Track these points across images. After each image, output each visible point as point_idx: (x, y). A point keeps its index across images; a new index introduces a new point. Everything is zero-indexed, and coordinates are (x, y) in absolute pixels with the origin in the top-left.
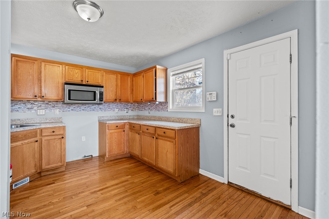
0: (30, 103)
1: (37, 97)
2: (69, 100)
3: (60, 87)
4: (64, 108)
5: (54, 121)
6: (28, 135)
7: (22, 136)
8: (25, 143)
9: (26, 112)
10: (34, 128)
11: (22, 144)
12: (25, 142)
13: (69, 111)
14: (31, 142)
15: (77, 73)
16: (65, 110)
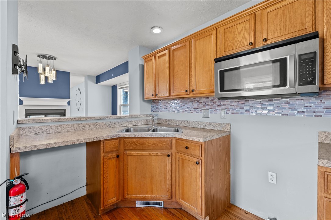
0: (196, 102)
1: (188, 93)
2: (221, 91)
3: (212, 70)
4: (233, 107)
5: (219, 129)
6: (157, 145)
7: (149, 143)
8: (153, 154)
9: (193, 113)
10: (166, 137)
11: (149, 154)
12: (153, 152)
13: (242, 113)
14: (161, 155)
15: (242, 30)
16: (235, 111)
